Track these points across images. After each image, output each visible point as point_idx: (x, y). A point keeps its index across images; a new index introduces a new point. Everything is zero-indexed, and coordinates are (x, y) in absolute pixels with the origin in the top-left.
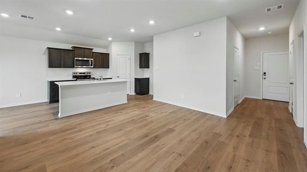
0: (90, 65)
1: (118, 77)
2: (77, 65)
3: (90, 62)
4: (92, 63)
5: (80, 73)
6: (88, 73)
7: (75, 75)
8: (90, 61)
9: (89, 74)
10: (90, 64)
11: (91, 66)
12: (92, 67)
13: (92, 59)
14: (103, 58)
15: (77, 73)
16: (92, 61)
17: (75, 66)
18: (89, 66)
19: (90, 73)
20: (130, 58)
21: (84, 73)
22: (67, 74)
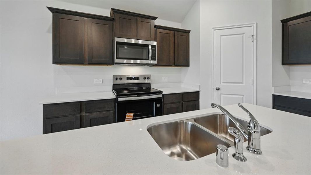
0: (150, 59)
1: (218, 89)
2: (120, 56)
3: (150, 51)
4: (153, 52)
5: (129, 78)
6: (145, 78)
7: (119, 82)
8: (150, 47)
9: (147, 81)
10: (150, 55)
11: (152, 60)
12: (155, 62)
13: (155, 43)
14: (176, 41)
15: (121, 79)
16: (153, 46)
17: (116, 61)
18: (148, 60)
19: (148, 78)
20: (255, 34)
21: (137, 78)
22: (102, 80)
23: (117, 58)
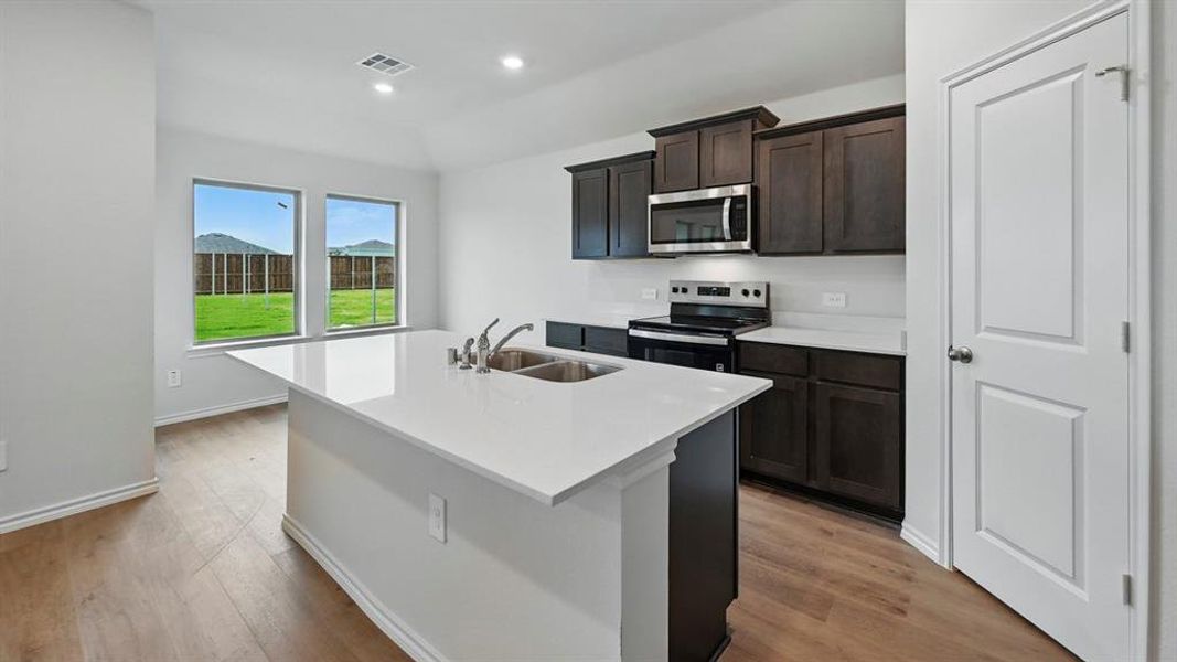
0: (727, 236)
1: (967, 358)
3: (728, 213)
4: (741, 215)
5: (703, 291)
6: (747, 294)
8: (727, 203)
10: (728, 225)
11: (732, 240)
15: (685, 291)
16: (740, 201)
17: (650, 247)
18: (721, 241)
19: (757, 294)
21: (725, 291)
22: (655, 291)
23: (653, 243)
